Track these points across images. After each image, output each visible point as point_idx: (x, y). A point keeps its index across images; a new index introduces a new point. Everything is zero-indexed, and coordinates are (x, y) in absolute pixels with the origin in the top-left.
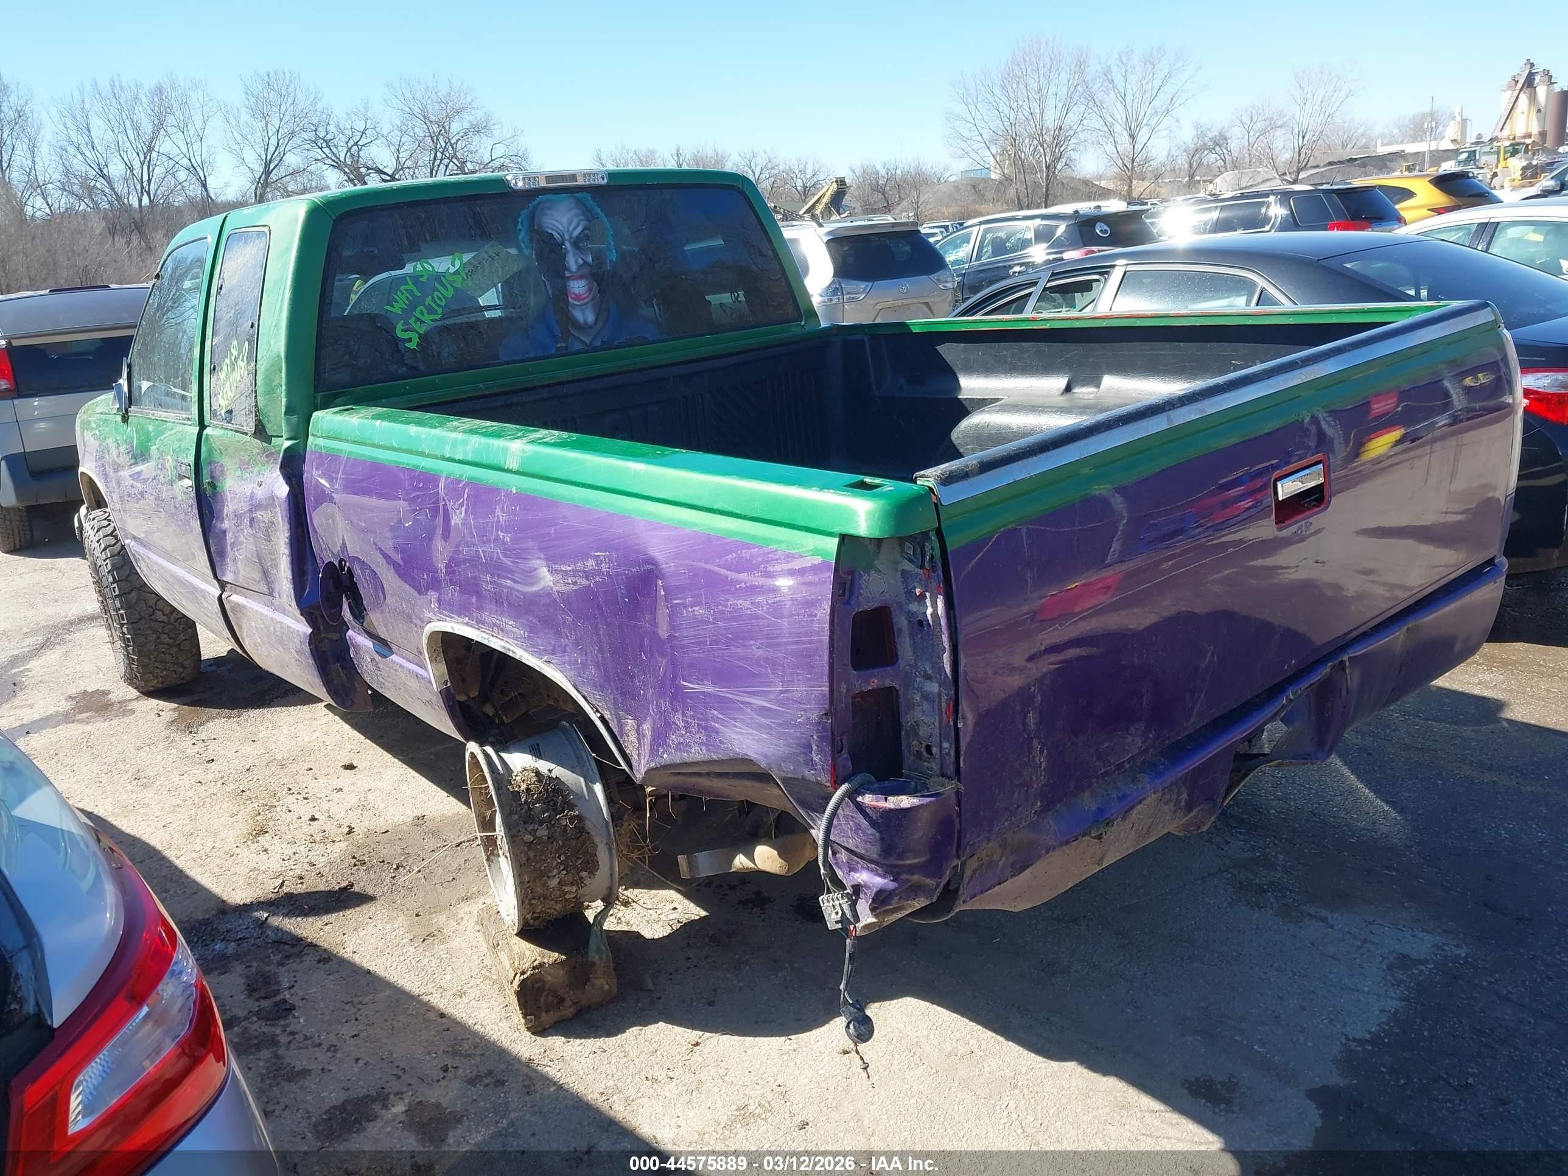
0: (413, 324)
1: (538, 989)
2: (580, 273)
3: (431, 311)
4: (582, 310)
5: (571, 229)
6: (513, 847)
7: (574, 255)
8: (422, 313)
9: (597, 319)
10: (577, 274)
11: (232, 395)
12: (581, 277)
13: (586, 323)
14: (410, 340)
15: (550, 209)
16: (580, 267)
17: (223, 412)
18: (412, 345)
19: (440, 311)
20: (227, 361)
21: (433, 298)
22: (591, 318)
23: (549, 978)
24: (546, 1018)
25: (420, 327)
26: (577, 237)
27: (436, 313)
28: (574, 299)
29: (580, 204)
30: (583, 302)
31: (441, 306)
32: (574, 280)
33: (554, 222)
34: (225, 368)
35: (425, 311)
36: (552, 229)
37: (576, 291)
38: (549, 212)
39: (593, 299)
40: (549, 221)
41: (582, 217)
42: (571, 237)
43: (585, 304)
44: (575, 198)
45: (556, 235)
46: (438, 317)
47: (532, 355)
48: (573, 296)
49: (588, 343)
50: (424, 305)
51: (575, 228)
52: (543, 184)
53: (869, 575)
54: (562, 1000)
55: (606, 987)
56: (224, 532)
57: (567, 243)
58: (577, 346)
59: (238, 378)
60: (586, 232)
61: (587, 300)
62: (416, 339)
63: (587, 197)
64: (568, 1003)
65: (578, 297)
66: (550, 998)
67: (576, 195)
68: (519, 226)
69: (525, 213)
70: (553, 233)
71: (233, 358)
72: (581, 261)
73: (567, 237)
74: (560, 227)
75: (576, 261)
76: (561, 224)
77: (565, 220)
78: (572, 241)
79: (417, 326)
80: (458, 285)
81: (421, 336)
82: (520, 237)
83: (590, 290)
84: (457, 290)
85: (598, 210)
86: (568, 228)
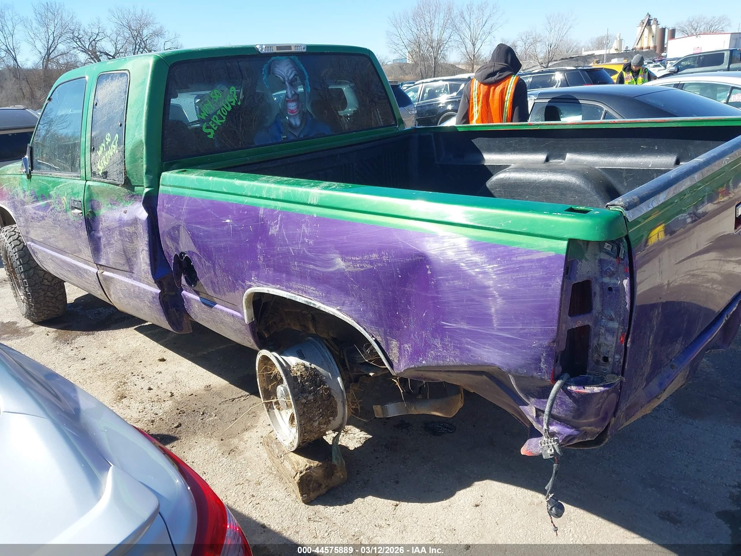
0: (211, 125)
1: (309, 480)
2: (293, 99)
3: (220, 118)
4: (294, 118)
5: (288, 74)
6: (297, 406)
7: (290, 89)
8: (215, 119)
9: (301, 124)
10: (292, 99)
11: (107, 164)
12: (293, 101)
13: (296, 125)
14: (210, 133)
15: (278, 64)
16: (293, 96)
17: (100, 173)
18: (211, 136)
19: (224, 118)
20: (103, 145)
21: (221, 111)
22: (298, 123)
23: (315, 474)
24: (313, 495)
25: (215, 127)
26: (292, 79)
27: (223, 119)
28: (291, 113)
29: (293, 62)
30: (294, 114)
31: (225, 116)
32: (290, 102)
33: (280, 71)
34: (101, 149)
35: (217, 118)
36: (280, 75)
37: (291, 108)
38: (277, 66)
39: (299, 113)
40: (278, 71)
41: (293, 69)
43: (295, 115)
44: (290, 59)
45: (281, 78)
46: (223, 121)
47: (270, 142)
48: (290, 111)
49: (297, 135)
50: (217, 115)
51: (291, 74)
52: (275, 51)
53: (582, 262)
54: (320, 485)
55: (342, 477)
56: (99, 238)
57: (286, 83)
58: (292, 138)
59: (112, 154)
60: (295, 77)
61: (296, 113)
62: (212, 133)
63: (296, 58)
64: (324, 486)
65: (292, 112)
66: (315, 484)
67: (291, 57)
68: (263, 73)
69: (266, 66)
70: (280, 77)
71: (107, 143)
72: (293, 92)
73: (286, 79)
74: (283, 74)
75: (291, 93)
76: (284, 72)
77: (285, 70)
78: (289, 81)
79: (213, 126)
80: (233, 104)
81: (215, 131)
82: (264, 79)
83: (298, 108)
84: (232, 106)
85: (302, 65)
86: (287, 74)
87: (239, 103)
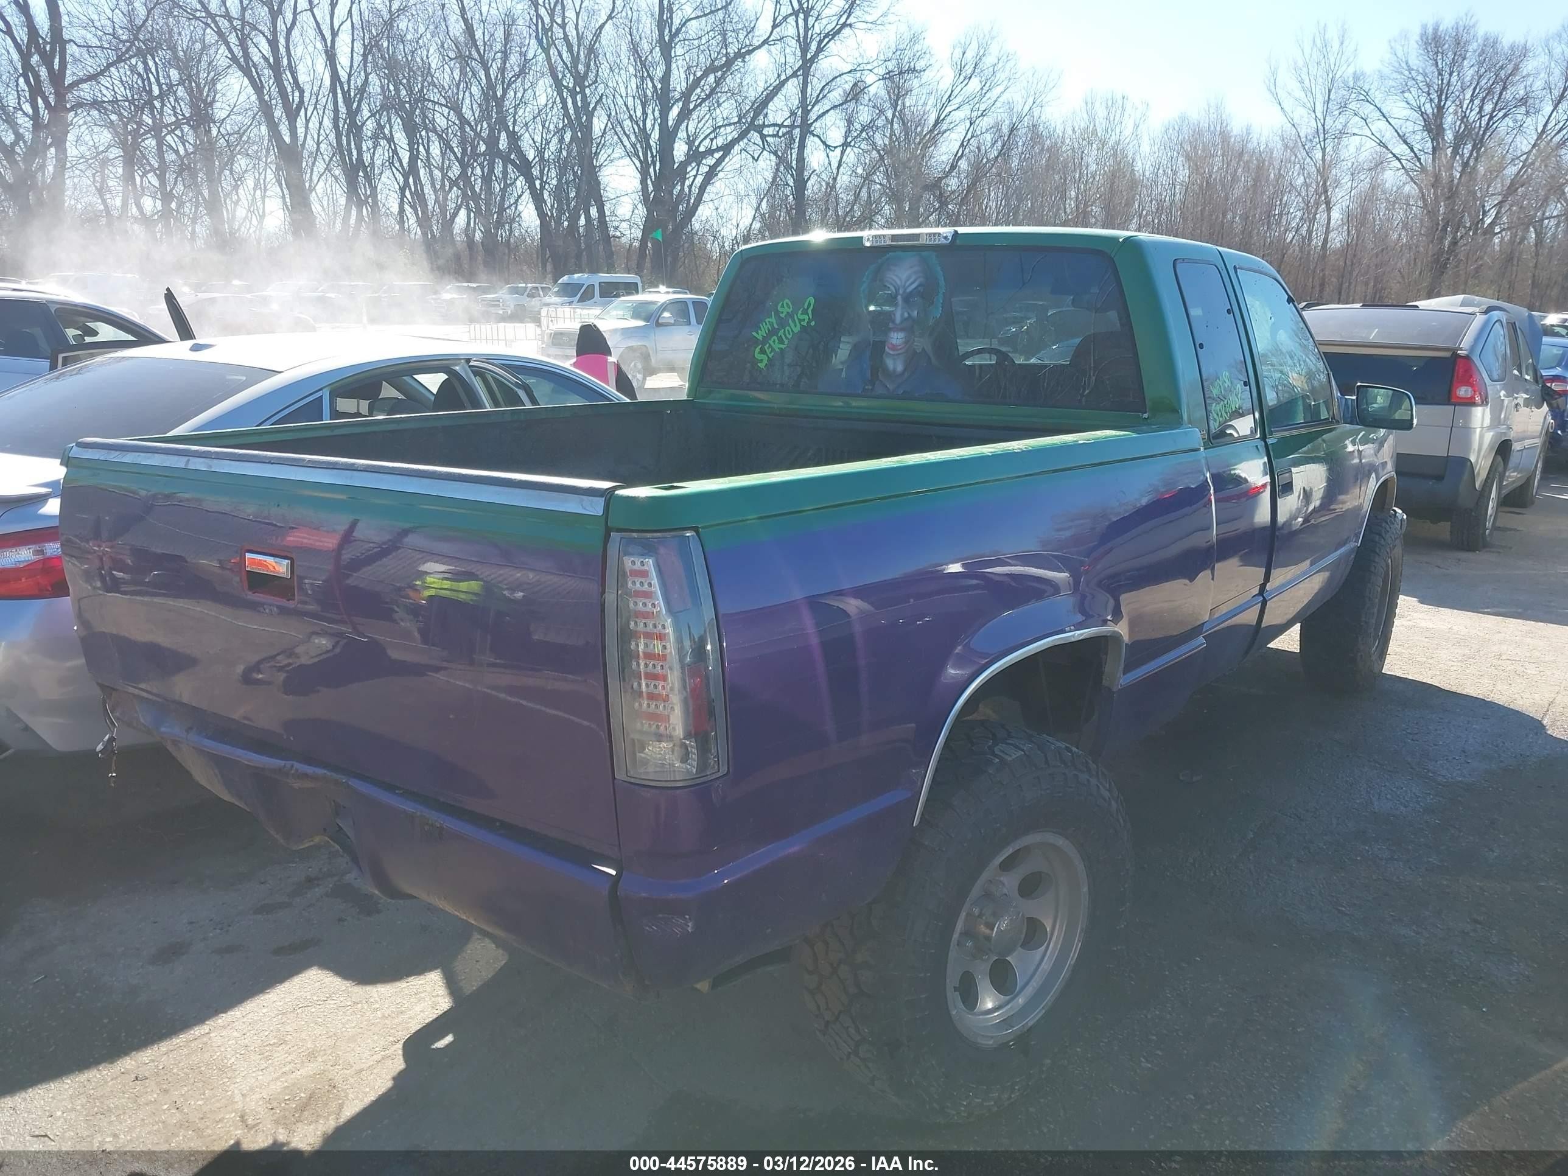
0: (767, 349)
3: (781, 341)
4: (894, 359)
8: (774, 341)
9: (905, 370)
12: (902, 330)
13: (894, 370)
14: (761, 361)
16: (904, 320)
18: (762, 365)
19: (786, 342)
21: (784, 331)
22: (900, 368)
25: (771, 352)
26: (911, 292)
27: (784, 343)
30: (897, 352)
31: (789, 339)
32: (894, 331)
33: (894, 278)
35: (777, 341)
36: (891, 284)
37: (894, 341)
39: (908, 351)
42: (904, 292)
43: (898, 355)
46: (783, 346)
49: (892, 389)
50: (777, 336)
51: (912, 283)
52: (889, 243)
57: (899, 297)
62: (765, 361)
65: (894, 347)
68: (864, 279)
70: (891, 287)
72: (906, 315)
73: (901, 292)
74: (899, 282)
75: (902, 315)
76: (901, 280)
77: (904, 276)
79: (768, 351)
80: (804, 323)
81: (769, 360)
82: (862, 289)
83: (906, 342)
84: (802, 327)
85: (939, 269)
86: (905, 283)
87: (813, 323)
